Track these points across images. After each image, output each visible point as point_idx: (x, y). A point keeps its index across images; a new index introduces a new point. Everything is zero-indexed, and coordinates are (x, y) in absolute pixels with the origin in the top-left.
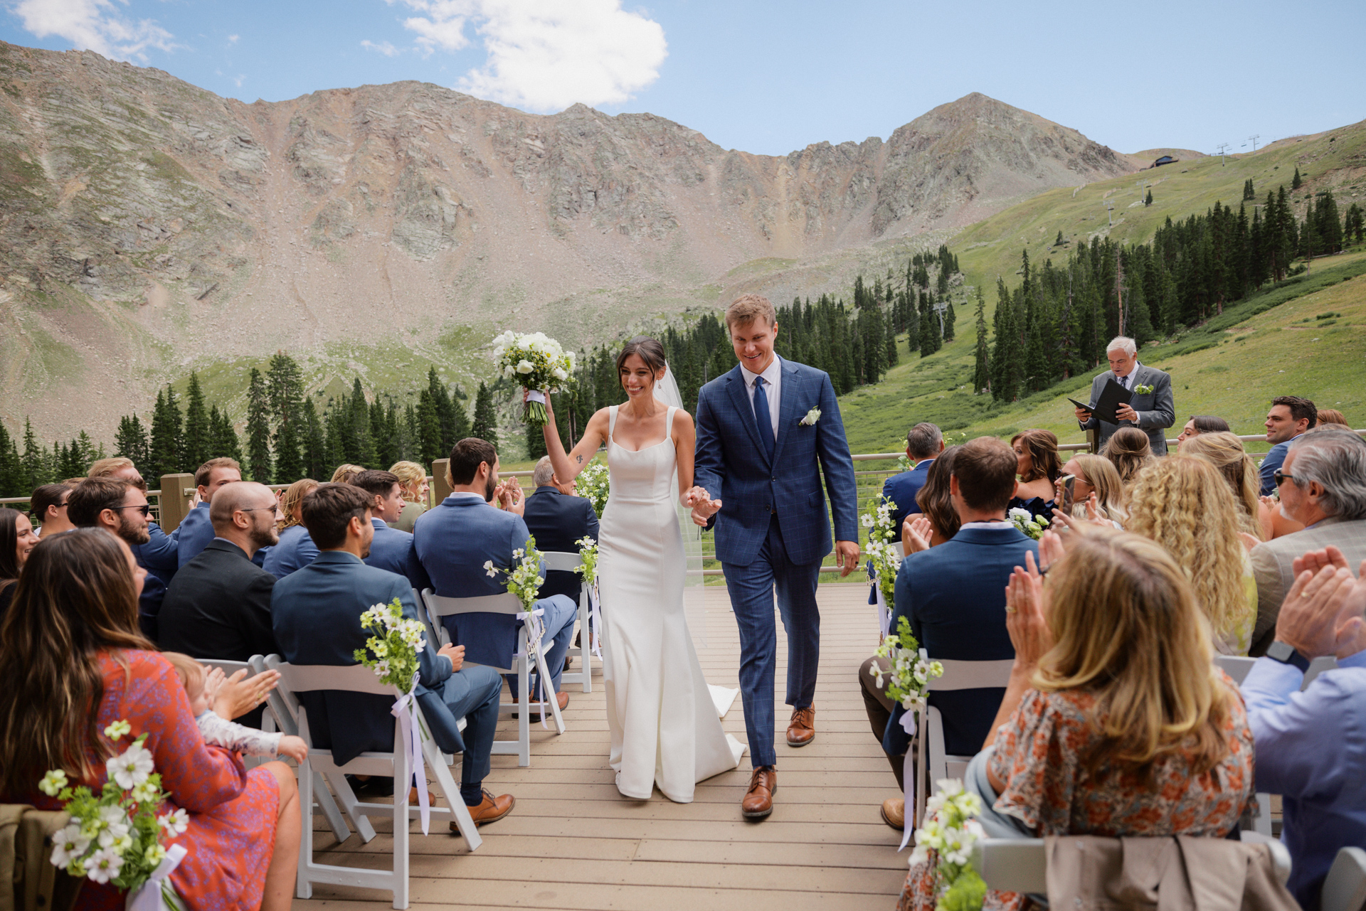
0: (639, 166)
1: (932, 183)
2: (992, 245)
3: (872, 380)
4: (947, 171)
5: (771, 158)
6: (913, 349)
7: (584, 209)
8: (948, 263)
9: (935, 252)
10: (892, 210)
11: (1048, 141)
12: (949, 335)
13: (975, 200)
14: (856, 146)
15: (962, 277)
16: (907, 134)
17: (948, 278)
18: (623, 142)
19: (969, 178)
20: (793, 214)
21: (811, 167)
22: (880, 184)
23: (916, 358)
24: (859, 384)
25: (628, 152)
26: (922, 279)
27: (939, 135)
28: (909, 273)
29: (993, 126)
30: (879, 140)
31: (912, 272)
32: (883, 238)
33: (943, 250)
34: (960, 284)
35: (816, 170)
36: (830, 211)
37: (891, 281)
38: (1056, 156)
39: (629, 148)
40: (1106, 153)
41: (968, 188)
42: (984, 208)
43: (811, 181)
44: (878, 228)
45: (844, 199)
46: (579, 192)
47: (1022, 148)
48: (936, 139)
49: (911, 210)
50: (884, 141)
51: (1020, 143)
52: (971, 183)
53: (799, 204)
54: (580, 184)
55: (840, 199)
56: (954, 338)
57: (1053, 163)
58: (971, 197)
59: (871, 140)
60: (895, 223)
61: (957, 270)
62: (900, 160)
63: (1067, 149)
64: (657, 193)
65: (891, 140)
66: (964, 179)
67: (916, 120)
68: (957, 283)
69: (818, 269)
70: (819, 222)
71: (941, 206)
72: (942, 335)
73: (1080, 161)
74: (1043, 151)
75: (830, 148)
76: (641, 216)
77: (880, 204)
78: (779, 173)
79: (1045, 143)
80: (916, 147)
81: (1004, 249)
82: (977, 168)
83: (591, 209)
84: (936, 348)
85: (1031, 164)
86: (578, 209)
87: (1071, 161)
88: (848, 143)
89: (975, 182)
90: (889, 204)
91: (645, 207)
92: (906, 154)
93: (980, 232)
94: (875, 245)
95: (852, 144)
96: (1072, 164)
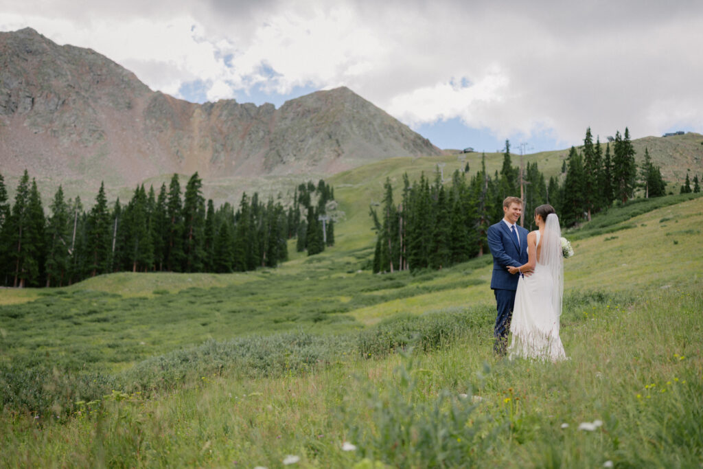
0: (77, 86)
1: (311, 141)
2: (356, 186)
3: (271, 264)
4: (322, 134)
5: (189, 103)
6: (300, 249)
7: (20, 110)
8: (326, 193)
9: (316, 183)
10: (280, 156)
11: (391, 128)
12: (331, 241)
13: (341, 158)
14: (255, 107)
15: (337, 204)
16: (295, 105)
17: (325, 202)
18: (65, 66)
19: (337, 141)
20: (203, 147)
21: (220, 115)
22: (272, 136)
23: (304, 256)
24: (260, 265)
25: (68, 73)
26: (305, 200)
27: (316, 110)
28: (295, 197)
29: (355, 110)
30: (273, 106)
31: (298, 195)
32: (272, 174)
33: (321, 183)
34: (335, 209)
35: (223, 118)
36: (232, 150)
37: (281, 200)
38: (396, 139)
39: (70, 71)
40: (427, 143)
41: (336, 148)
42: (347, 163)
43: (220, 125)
44: (267, 167)
45: (243, 143)
46: (18, 95)
47: (375, 129)
48: (315, 112)
49: (294, 158)
50: (277, 107)
51: (373, 125)
52: (339, 146)
53: (208, 140)
54: (20, 89)
55: (241, 142)
56: (335, 245)
57: (394, 142)
58: (339, 155)
59: (267, 105)
60: (281, 166)
61: (332, 198)
62: (288, 122)
63: (403, 135)
64: (90, 110)
65: (282, 107)
66: (334, 142)
67: (302, 97)
68: (332, 207)
69: (220, 187)
70: (222, 156)
71: (316, 158)
72: (325, 240)
73: (411, 145)
74: (388, 134)
75: (236, 104)
76: (73, 125)
77: (271, 150)
78: (195, 115)
79: (390, 129)
80: (300, 115)
81: (367, 189)
82: (343, 136)
83: (27, 112)
84: (320, 250)
85: (380, 141)
86: (15, 110)
87: (405, 143)
88: (249, 104)
89: (342, 146)
90: (278, 151)
91: (77, 118)
92: (293, 119)
93: (346, 177)
94: (267, 178)
95: (253, 105)
96: (405, 145)
